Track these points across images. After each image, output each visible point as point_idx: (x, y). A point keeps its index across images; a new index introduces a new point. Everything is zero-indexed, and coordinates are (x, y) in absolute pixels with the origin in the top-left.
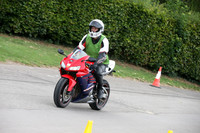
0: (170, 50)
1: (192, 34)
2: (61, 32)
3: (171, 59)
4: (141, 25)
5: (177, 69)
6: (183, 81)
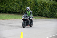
0: (35, 9)
1: (40, 4)
2: (4, 10)
3: (36, 12)
4: (26, 4)
5: (38, 14)
6: (40, 17)
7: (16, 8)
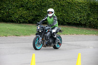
7: (80, 17)
